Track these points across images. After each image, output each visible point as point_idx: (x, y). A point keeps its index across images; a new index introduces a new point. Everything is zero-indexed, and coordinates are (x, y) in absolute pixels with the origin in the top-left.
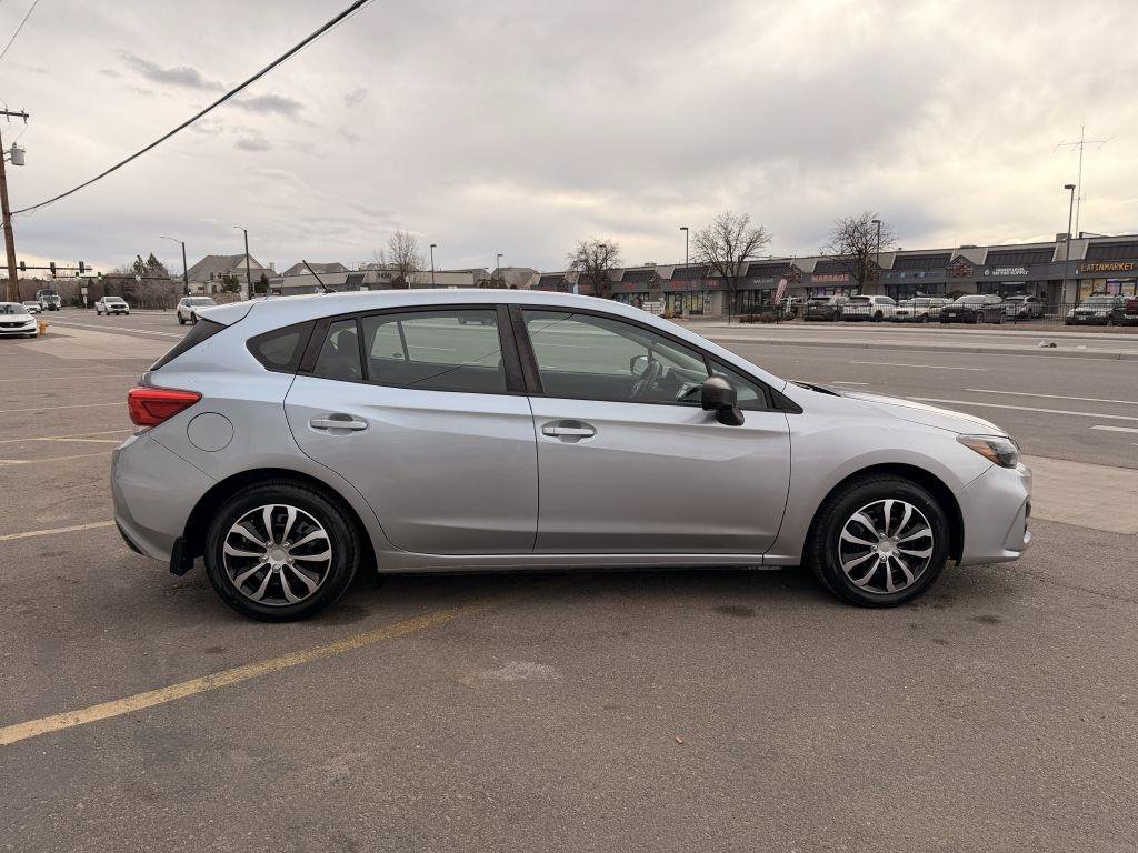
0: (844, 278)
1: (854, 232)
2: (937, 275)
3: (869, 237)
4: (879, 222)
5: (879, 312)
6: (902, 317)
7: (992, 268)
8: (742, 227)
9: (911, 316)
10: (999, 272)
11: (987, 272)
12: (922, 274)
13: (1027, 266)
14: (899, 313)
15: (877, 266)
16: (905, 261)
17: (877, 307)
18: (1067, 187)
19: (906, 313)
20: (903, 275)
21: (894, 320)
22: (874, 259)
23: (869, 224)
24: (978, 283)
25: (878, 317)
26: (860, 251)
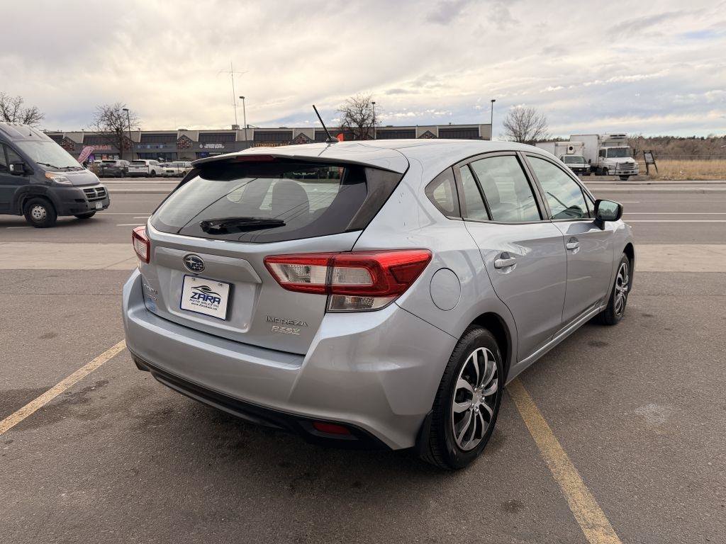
0: (108, 148)
1: (110, 116)
2: (171, 147)
3: (122, 120)
4: (127, 110)
5: (153, 171)
6: (170, 174)
7: (204, 144)
8: (17, 106)
9: (176, 173)
10: (208, 146)
11: (201, 146)
12: (161, 146)
13: (223, 143)
14: (168, 171)
15: (130, 140)
16: (148, 137)
17: (151, 168)
18: (241, 97)
19: (172, 171)
20: (149, 147)
21: (165, 176)
22: (128, 136)
23: (121, 111)
24: (197, 153)
25: (153, 175)
26: (117, 129)
